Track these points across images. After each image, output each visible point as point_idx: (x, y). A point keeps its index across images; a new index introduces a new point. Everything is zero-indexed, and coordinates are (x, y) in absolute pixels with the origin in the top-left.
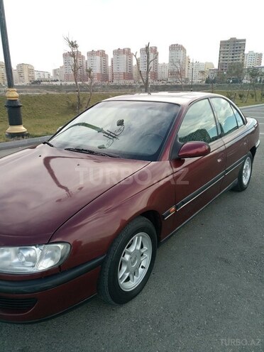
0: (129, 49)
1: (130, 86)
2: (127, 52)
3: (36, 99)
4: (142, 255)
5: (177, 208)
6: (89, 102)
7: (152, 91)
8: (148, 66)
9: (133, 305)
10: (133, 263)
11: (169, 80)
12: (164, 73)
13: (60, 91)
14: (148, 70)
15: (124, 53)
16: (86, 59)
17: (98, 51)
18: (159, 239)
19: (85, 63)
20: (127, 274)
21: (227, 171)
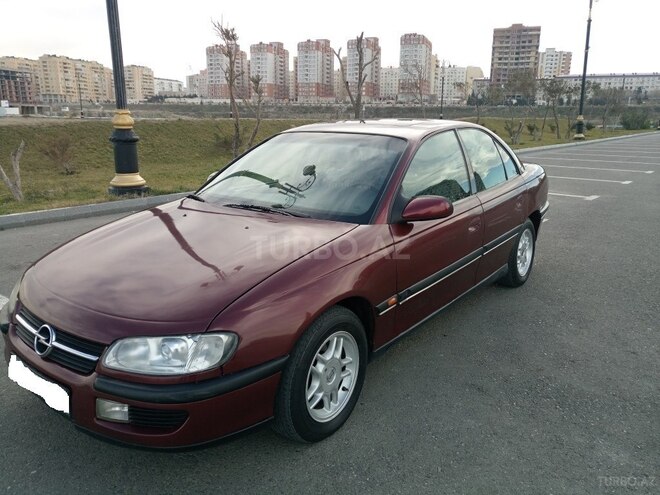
0: (327, 42)
1: (329, 109)
2: (324, 47)
3: (159, 128)
4: (344, 369)
5: (400, 299)
6: (254, 136)
7: (367, 118)
8: (361, 73)
9: (328, 446)
10: (329, 379)
11: (400, 99)
12: (390, 86)
13: (201, 115)
14: (361, 81)
15: (318, 49)
16: (249, 58)
17: (271, 45)
18: (371, 348)
19: (246, 67)
20: (320, 395)
21: (486, 249)
